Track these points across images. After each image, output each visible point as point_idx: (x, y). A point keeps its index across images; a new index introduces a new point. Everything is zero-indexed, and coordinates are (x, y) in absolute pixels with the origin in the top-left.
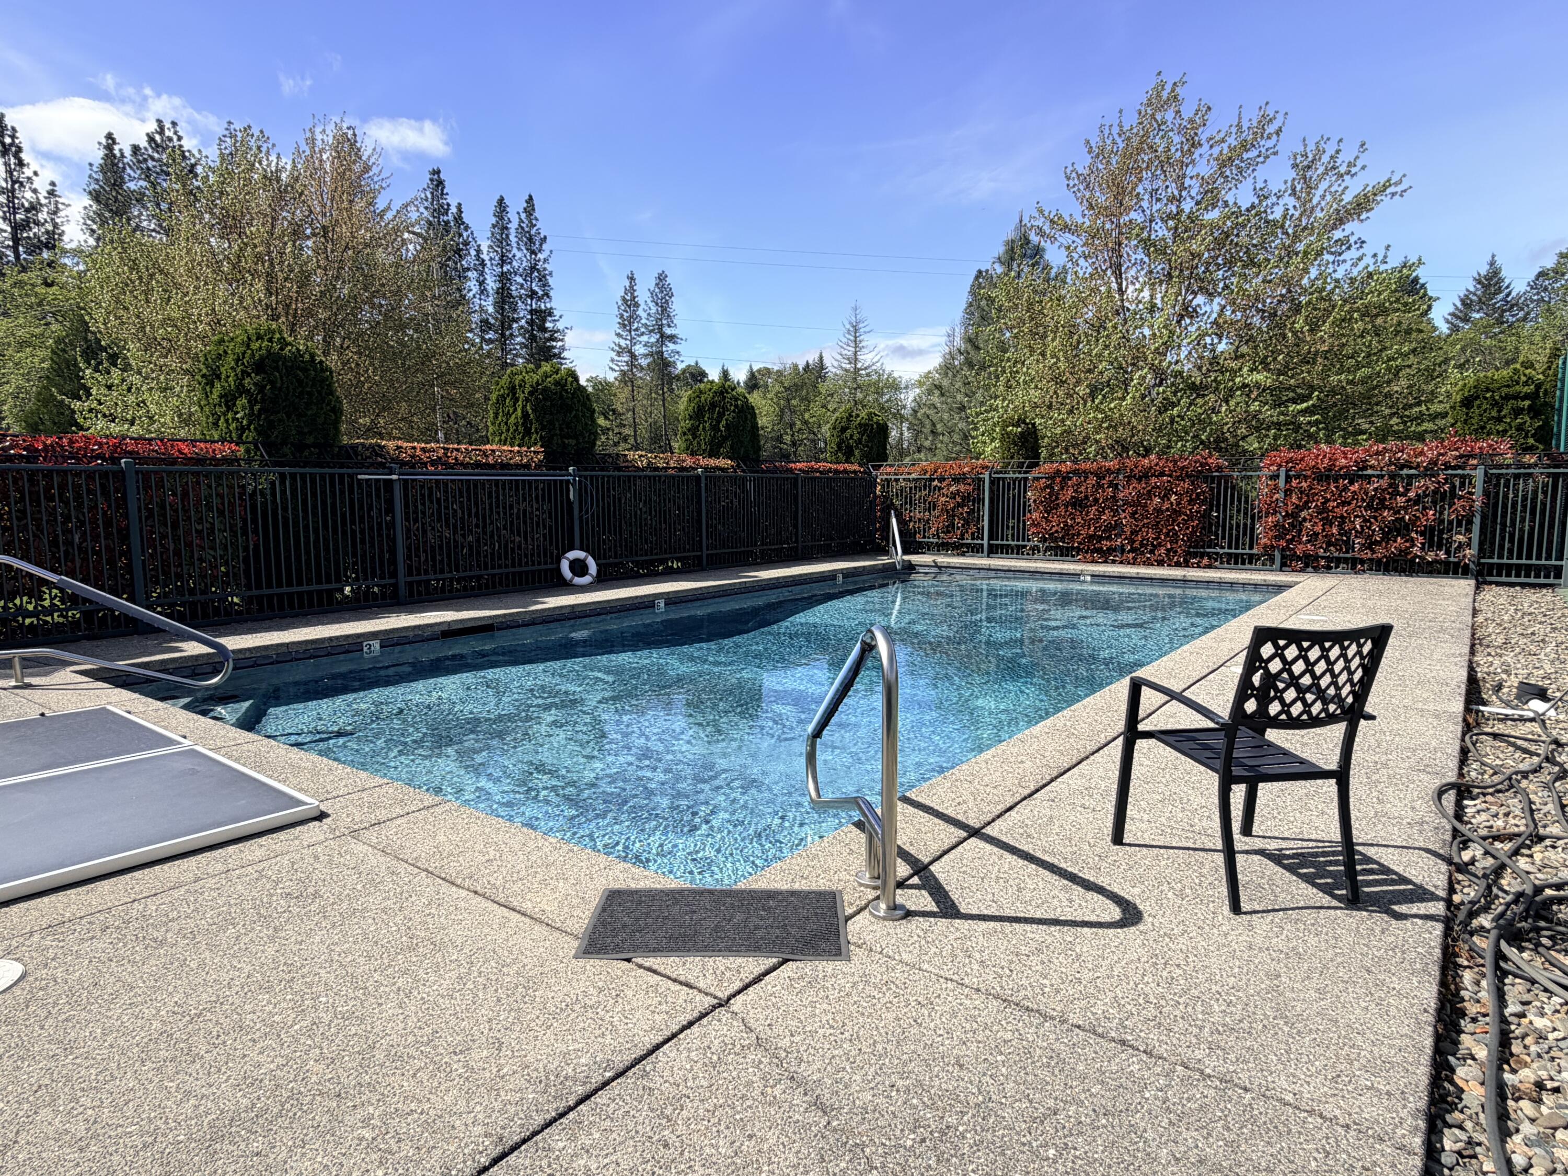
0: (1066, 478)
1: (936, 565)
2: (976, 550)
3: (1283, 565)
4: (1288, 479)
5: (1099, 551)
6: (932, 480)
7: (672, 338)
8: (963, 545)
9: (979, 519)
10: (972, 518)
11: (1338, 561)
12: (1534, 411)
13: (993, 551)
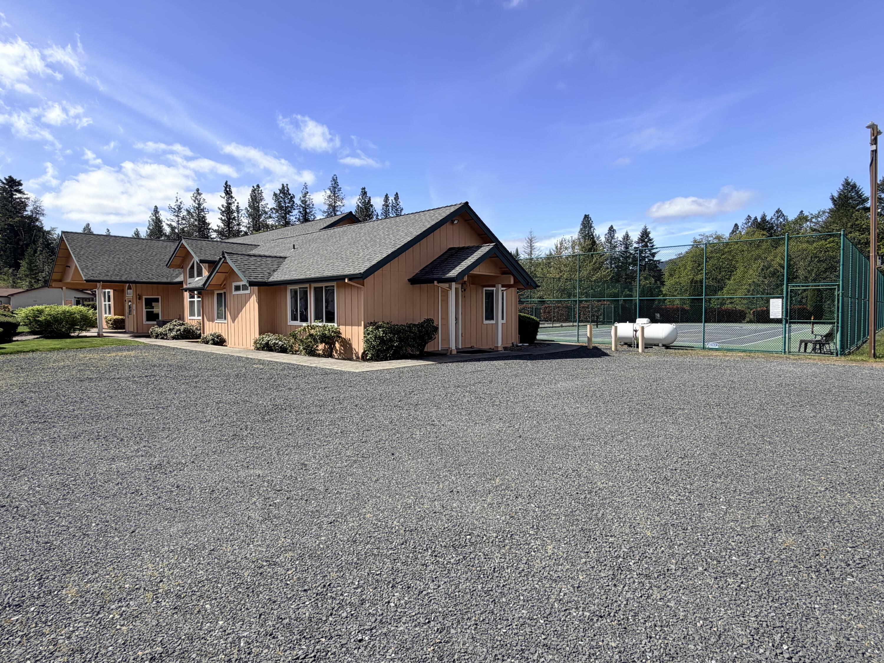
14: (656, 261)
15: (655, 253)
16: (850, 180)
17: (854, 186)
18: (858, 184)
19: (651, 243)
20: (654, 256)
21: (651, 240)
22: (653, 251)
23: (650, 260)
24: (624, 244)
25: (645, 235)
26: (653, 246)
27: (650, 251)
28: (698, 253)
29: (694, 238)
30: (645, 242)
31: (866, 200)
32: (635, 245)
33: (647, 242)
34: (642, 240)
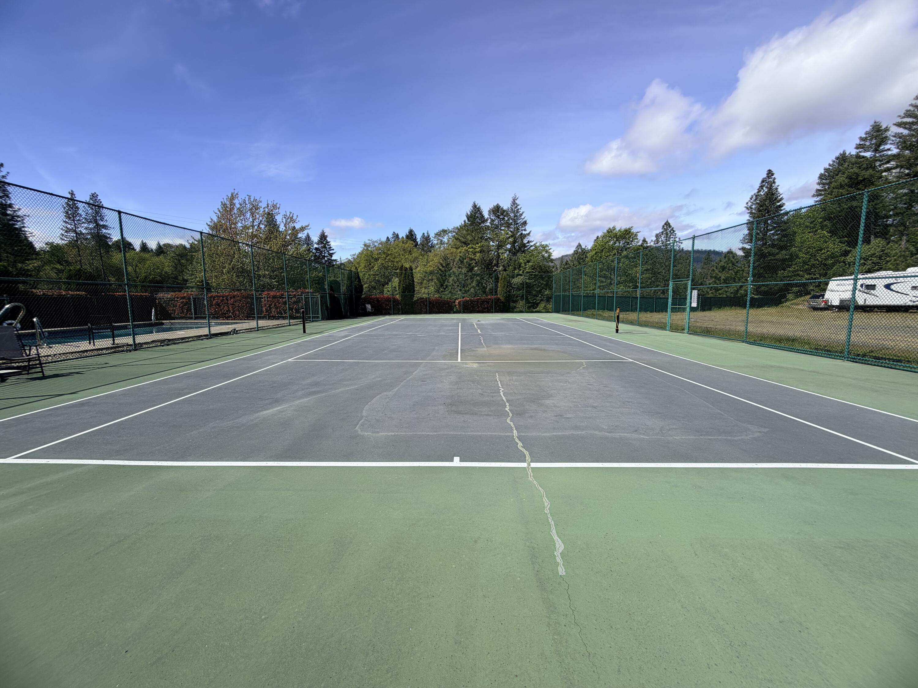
0: (214, 297)
1: (170, 323)
2: (191, 318)
3: (269, 318)
4: (267, 298)
5: (225, 317)
6: (174, 298)
7: (105, 227)
8: (187, 317)
9: (191, 310)
10: (189, 310)
11: (280, 317)
12: (318, 284)
13: (196, 318)
14: (333, 260)
15: (333, 254)
16: (476, 204)
17: (479, 209)
18: (482, 208)
19: (328, 245)
20: (331, 256)
21: (329, 242)
22: (331, 252)
23: (329, 259)
24: (306, 244)
25: (323, 238)
26: (330, 248)
27: (328, 251)
28: (369, 254)
29: (365, 242)
30: (323, 243)
31: (485, 221)
32: (316, 246)
33: (326, 244)
34: (321, 242)
